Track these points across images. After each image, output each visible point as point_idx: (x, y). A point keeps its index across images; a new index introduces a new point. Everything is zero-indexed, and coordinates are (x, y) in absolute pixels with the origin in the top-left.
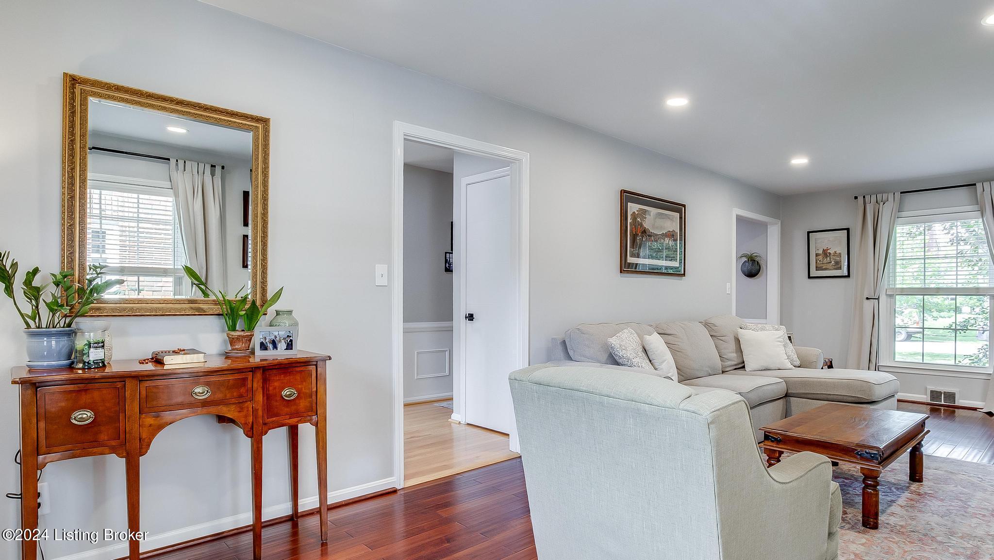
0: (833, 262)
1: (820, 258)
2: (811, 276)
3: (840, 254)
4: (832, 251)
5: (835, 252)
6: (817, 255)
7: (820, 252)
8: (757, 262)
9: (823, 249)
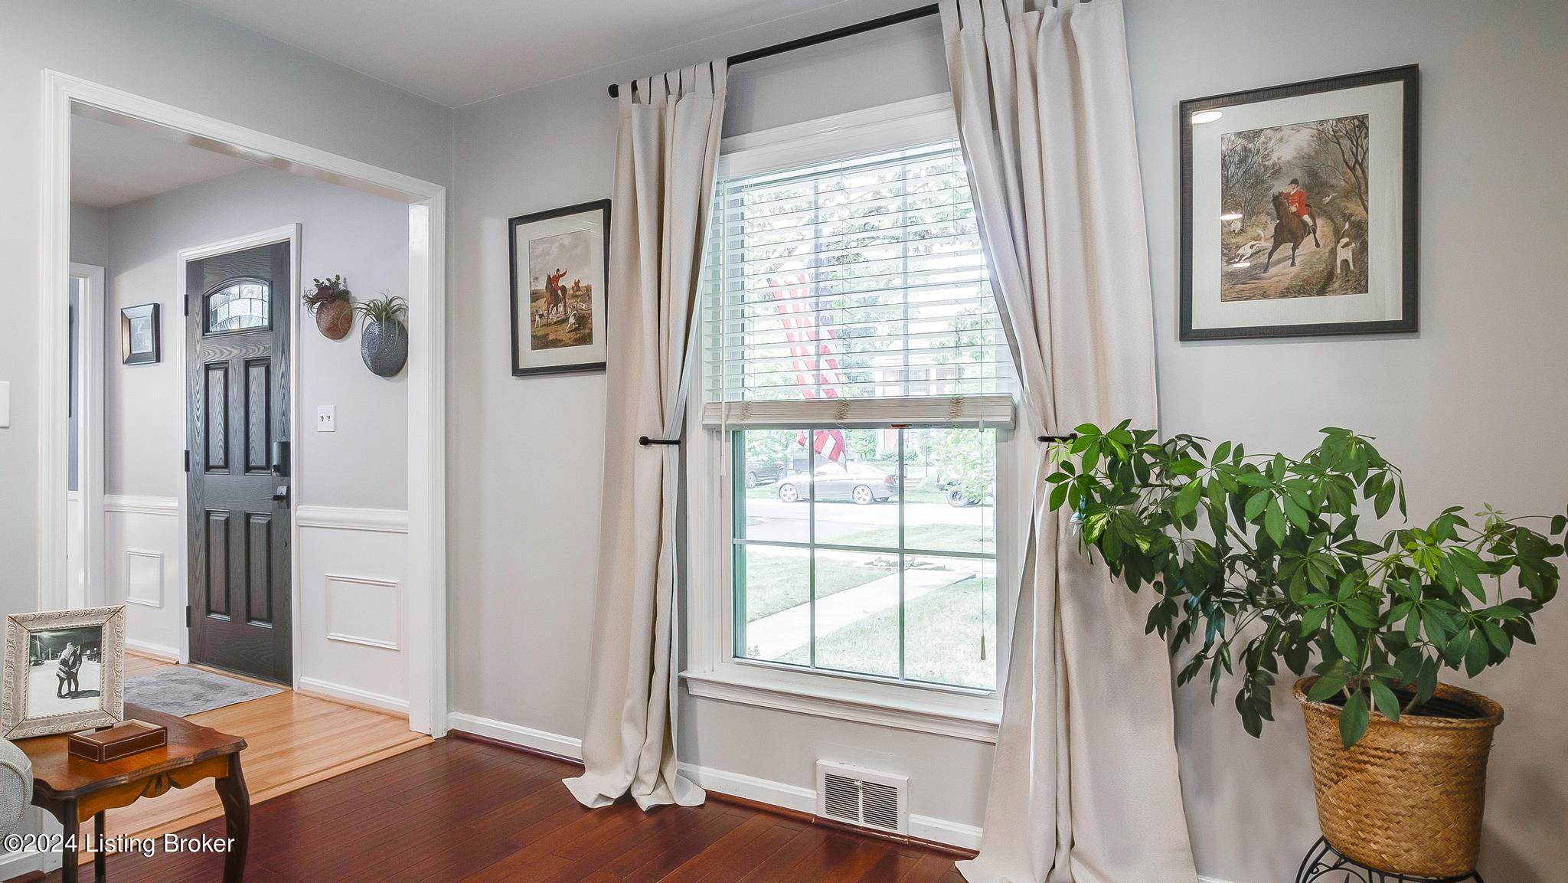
0: (572, 320)
1: (542, 303)
2: (522, 366)
3: (588, 289)
4: (567, 282)
5: (577, 283)
6: (535, 296)
7: (542, 286)
8: (399, 323)
9: (549, 276)
